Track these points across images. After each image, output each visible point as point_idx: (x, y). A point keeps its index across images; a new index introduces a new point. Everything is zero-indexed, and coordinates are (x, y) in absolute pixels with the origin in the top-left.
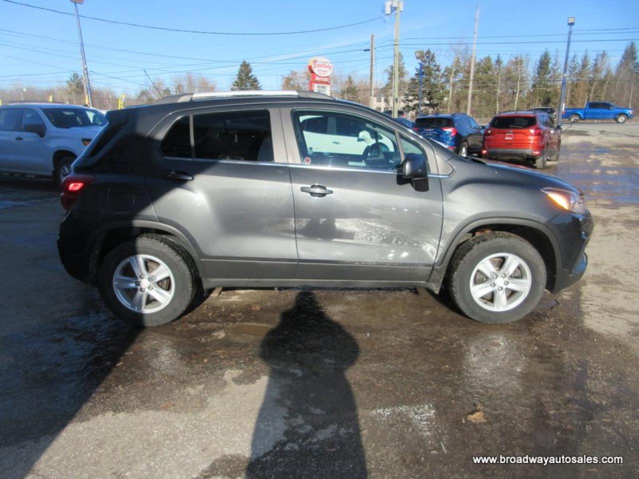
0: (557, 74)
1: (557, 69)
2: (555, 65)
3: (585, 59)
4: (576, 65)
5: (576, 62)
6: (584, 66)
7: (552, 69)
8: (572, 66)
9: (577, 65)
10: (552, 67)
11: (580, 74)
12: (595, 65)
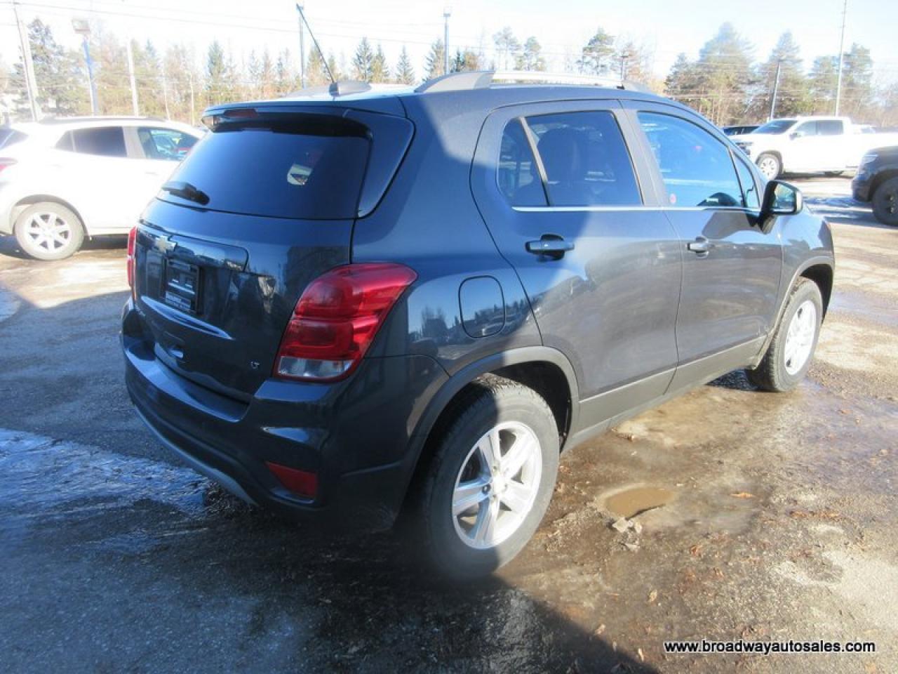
0: (236, 73)
1: (235, 67)
2: (231, 60)
3: (266, 57)
4: (256, 63)
5: (256, 60)
6: (267, 65)
7: (228, 67)
8: (253, 64)
9: (258, 64)
10: (227, 63)
11: (264, 76)
12: (280, 65)
